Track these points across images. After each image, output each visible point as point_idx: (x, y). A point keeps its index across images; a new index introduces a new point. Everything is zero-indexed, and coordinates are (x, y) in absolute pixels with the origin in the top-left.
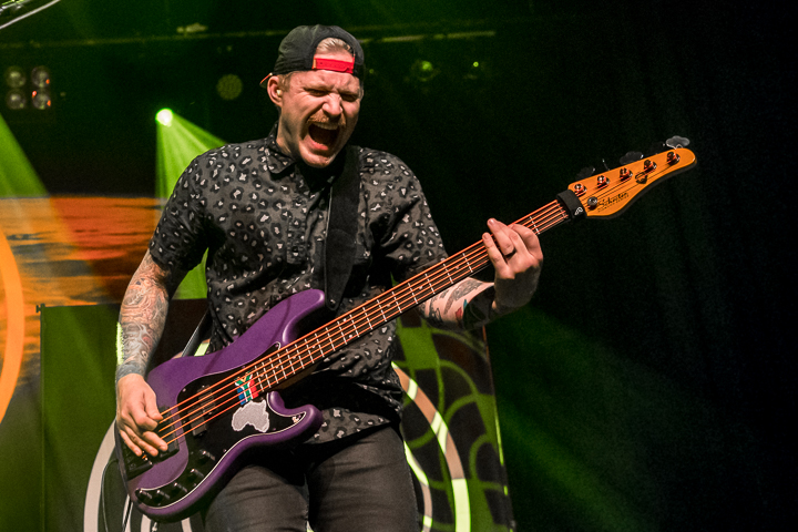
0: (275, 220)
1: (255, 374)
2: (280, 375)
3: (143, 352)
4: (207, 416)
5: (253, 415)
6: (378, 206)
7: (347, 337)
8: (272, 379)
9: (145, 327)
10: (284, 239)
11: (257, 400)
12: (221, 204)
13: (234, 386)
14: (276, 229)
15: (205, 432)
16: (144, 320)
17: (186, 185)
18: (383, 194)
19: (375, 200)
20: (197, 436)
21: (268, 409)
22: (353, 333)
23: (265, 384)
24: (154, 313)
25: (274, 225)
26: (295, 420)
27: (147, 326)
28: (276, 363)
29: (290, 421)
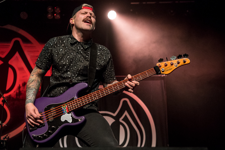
0: (71, 58)
1: (68, 106)
2: (75, 107)
3: (33, 96)
4: (54, 117)
5: (67, 117)
6: (103, 62)
7: (95, 99)
8: (73, 108)
9: (34, 89)
10: (73, 63)
11: (68, 113)
12: (56, 51)
13: (62, 109)
14: (71, 60)
15: (53, 121)
16: (34, 87)
17: (47, 46)
18: (105, 58)
19: (102, 60)
20: (51, 122)
21: (71, 116)
22: (96, 98)
23: (71, 109)
24: (37, 85)
25: (70, 59)
26: (80, 120)
27: (35, 88)
28: (74, 103)
29: (78, 121)
